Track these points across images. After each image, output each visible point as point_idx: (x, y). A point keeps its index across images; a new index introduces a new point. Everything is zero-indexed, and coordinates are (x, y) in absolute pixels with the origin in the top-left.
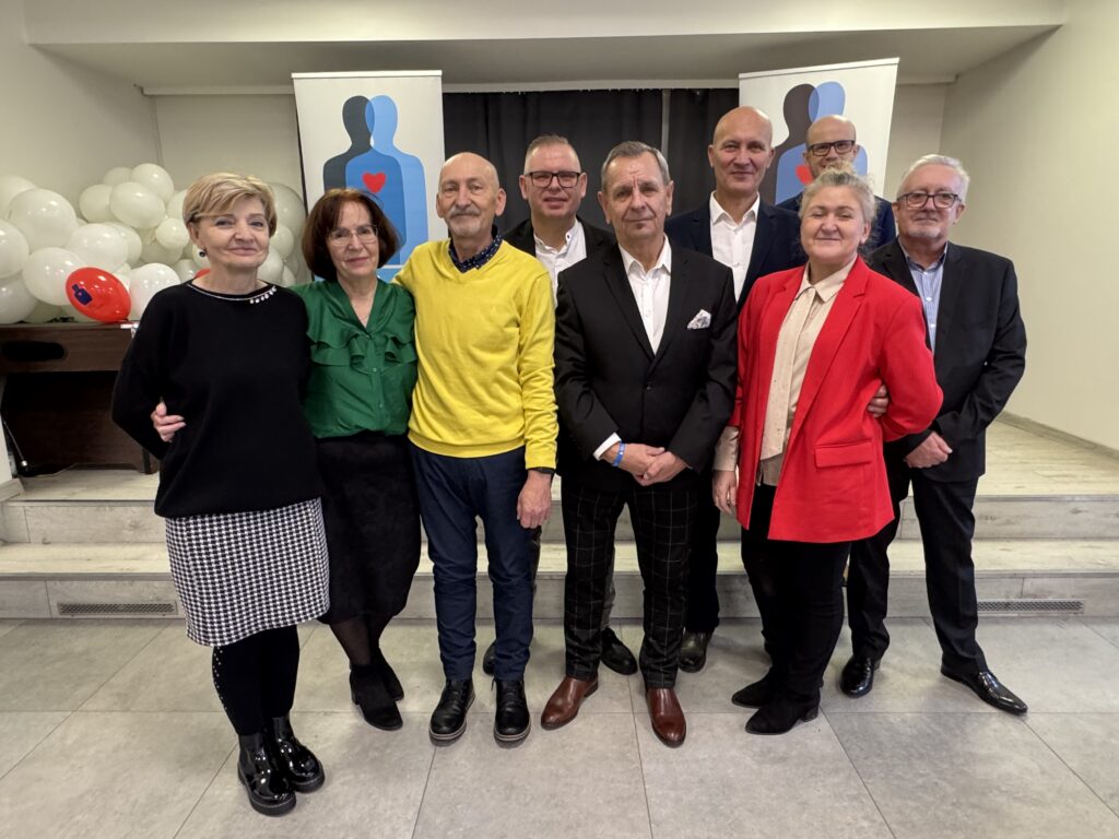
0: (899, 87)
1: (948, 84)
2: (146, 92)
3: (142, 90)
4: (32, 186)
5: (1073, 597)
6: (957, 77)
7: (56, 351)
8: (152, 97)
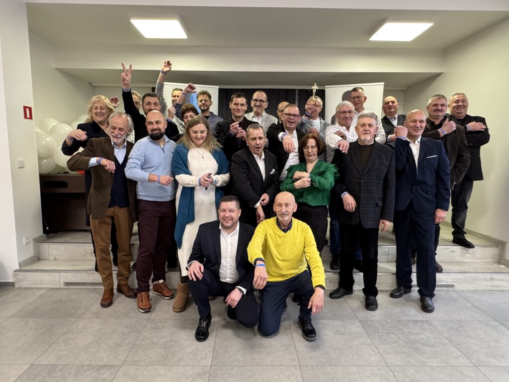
0: (384, 91)
1: (405, 90)
2: (92, 85)
3: (91, 84)
4: (58, 123)
5: (451, 282)
6: (408, 87)
7: (64, 184)
8: (94, 86)
